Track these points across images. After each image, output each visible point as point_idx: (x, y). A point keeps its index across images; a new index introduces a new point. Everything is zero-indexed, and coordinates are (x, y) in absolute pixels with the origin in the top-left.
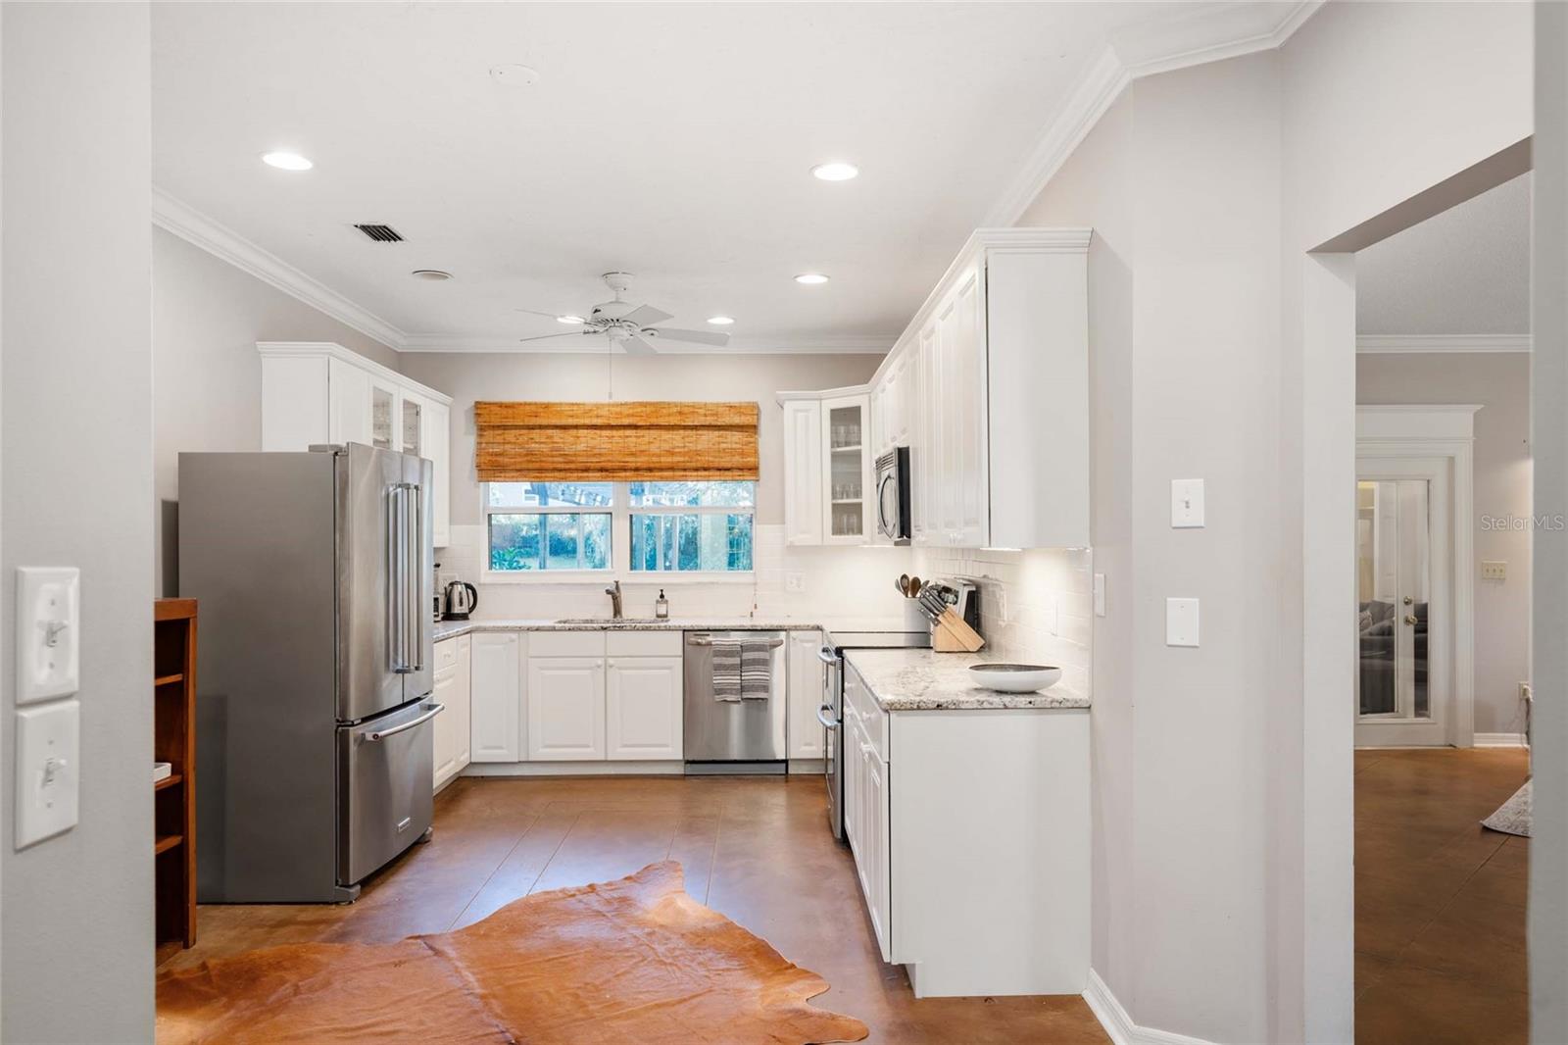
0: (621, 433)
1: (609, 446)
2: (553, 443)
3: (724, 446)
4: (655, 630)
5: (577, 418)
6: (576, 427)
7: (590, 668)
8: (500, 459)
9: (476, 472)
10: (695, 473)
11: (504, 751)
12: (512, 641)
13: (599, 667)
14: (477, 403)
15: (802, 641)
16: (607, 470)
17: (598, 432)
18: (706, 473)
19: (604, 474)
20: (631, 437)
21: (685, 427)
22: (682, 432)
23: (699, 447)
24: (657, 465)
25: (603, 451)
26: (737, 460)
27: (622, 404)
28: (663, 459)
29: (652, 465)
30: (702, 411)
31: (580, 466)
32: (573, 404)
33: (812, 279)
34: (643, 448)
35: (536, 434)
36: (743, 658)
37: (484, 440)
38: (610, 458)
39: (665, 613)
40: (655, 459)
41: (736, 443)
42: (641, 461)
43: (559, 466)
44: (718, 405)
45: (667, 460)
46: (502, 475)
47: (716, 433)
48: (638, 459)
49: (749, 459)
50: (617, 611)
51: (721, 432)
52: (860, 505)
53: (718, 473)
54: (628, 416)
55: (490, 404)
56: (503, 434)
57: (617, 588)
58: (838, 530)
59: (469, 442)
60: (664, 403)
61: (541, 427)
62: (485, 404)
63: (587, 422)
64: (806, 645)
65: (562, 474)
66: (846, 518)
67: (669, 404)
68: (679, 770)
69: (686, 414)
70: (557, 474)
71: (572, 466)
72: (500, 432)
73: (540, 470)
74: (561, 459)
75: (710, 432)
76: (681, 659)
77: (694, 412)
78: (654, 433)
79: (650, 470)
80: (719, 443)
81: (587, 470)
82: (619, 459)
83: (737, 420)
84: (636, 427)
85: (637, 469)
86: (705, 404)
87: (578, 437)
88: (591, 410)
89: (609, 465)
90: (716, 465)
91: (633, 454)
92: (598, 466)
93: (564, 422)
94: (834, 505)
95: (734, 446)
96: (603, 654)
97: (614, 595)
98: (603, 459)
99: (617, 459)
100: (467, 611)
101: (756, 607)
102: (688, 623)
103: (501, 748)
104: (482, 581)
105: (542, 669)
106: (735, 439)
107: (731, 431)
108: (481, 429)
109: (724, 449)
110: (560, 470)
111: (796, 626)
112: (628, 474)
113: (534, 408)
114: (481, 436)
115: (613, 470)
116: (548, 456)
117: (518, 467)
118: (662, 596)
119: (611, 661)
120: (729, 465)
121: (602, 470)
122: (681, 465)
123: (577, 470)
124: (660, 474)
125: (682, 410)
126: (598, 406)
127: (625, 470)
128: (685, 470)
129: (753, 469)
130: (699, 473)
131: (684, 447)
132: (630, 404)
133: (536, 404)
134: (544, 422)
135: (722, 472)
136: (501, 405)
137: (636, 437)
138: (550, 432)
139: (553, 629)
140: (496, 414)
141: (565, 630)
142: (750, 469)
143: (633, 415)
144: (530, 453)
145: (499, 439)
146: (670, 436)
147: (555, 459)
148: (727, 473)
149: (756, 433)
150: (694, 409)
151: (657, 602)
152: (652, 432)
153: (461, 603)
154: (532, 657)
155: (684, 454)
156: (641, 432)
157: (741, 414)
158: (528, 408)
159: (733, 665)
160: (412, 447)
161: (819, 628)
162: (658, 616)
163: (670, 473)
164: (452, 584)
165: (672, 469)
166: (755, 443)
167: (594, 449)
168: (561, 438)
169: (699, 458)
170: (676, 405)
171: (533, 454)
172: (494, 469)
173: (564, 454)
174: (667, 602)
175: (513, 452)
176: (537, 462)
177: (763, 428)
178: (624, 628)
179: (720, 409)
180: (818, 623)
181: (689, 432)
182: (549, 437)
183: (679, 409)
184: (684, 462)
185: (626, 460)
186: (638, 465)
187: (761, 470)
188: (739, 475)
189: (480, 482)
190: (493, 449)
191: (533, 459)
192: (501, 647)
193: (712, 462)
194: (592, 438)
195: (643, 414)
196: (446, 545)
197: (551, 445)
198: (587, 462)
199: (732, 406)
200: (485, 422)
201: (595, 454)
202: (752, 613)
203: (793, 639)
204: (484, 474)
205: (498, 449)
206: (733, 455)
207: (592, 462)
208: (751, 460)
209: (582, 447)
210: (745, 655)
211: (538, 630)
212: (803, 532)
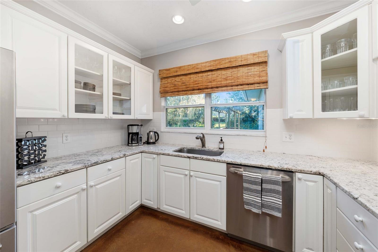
0: (206, 74)
1: (202, 80)
3: (250, 73)
4: (212, 161)
6: (190, 74)
7: (184, 175)
8: (166, 89)
10: (236, 87)
11: (152, 203)
12: (154, 158)
13: (186, 175)
14: (160, 70)
16: (201, 89)
17: (198, 75)
18: (242, 87)
19: (200, 91)
20: (210, 75)
22: (231, 70)
23: (238, 75)
24: (220, 85)
25: (199, 82)
26: (257, 79)
28: (222, 83)
29: (218, 86)
30: (240, 59)
31: (191, 88)
32: (189, 65)
34: (214, 79)
35: (177, 79)
36: (263, 187)
38: (202, 85)
39: (223, 147)
40: (219, 83)
41: (256, 72)
42: (214, 84)
43: (184, 89)
45: (224, 83)
46: (167, 94)
47: (247, 68)
50: (203, 145)
51: (249, 68)
53: (247, 86)
54: (209, 66)
55: (163, 70)
56: (167, 80)
57: (203, 136)
58: (324, 109)
59: (158, 85)
60: (223, 59)
61: (179, 76)
62: (162, 70)
63: (193, 71)
64: (309, 183)
65: (185, 92)
67: (225, 59)
69: (232, 62)
70: (184, 92)
71: (188, 89)
72: (166, 80)
73: (178, 91)
74: (185, 87)
75: (244, 68)
76: (226, 178)
77: (236, 60)
78: (219, 72)
79: (217, 87)
80: (248, 72)
81: (193, 90)
84: (212, 71)
85: (212, 88)
86: (242, 56)
87: (190, 78)
88: (195, 67)
89: (201, 87)
90: (247, 83)
91: (210, 82)
92: (197, 88)
93: (186, 73)
95: (255, 73)
96: (189, 169)
97: (202, 139)
98: (199, 85)
99: (205, 84)
100: (154, 141)
101: (266, 147)
102: (230, 160)
103: (151, 201)
104: (162, 131)
105: (165, 171)
106: (256, 69)
107: (254, 66)
108: (162, 79)
109: (250, 75)
110: (185, 91)
111: (301, 171)
113: (176, 69)
114: (161, 82)
116: (181, 86)
117: (171, 91)
118: (222, 140)
119: (192, 173)
120: (253, 82)
121: (199, 89)
124: (221, 89)
125: (230, 60)
126: (197, 64)
127: (208, 89)
128: (232, 86)
130: (239, 87)
131: (232, 76)
132: (210, 61)
133: (177, 68)
134: (179, 73)
135: (249, 86)
136: (166, 70)
137: (212, 75)
138: (181, 77)
139: (169, 155)
140: (165, 73)
141: (173, 156)
142: (264, 83)
143: (210, 66)
144: (175, 85)
145: (166, 82)
146: (226, 72)
147: (183, 87)
148: (252, 86)
149: (266, 66)
150: (236, 59)
151: (220, 142)
153: (152, 138)
156: (213, 73)
157: (259, 57)
158: (174, 69)
159: (257, 190)
161: (320, 174)
162: (220, 149)
164: (150, 132)
165: (226, 86)
166: (266, 70)
167: (196, 81)
168: (185, 79)
169: (238, 80)
170: (228, 59)
171: (176, 86)
172: (165, 93)
173: (186, 85)
174: (223, 143)
175: (170, 86)
176: (177, 89)
177: (270, 63)
178: (198, 158)
179: (248, 57)
180: (322, 171)
181: (234, 70)
182: (181, 79)
183: (229, 60)
184: (232, 83)
185: (208, 84)
186: (213, 86)
187: (270, 83)
188: (258, 86)
189: (161, 97)
190: (164, 86)
191: (176, 88)
192: (151, 160)
193: (245, 81)
194: (195, 78)
195: (214, 65)
196: (152, 118)
197: (182, 82)
198: (194, 87)
199: (254, 55)
200: (162, 77)
201: (196, 84)
202: (264, 150)
203: (300, 179)
204: (162, 94)
205: (166, 85)
206: (255, 77)
207: (195, 87)
208: (264, 79)
209: (192, 81)
210: (265, 186)
211: (163, 154)
212: (299, 111)
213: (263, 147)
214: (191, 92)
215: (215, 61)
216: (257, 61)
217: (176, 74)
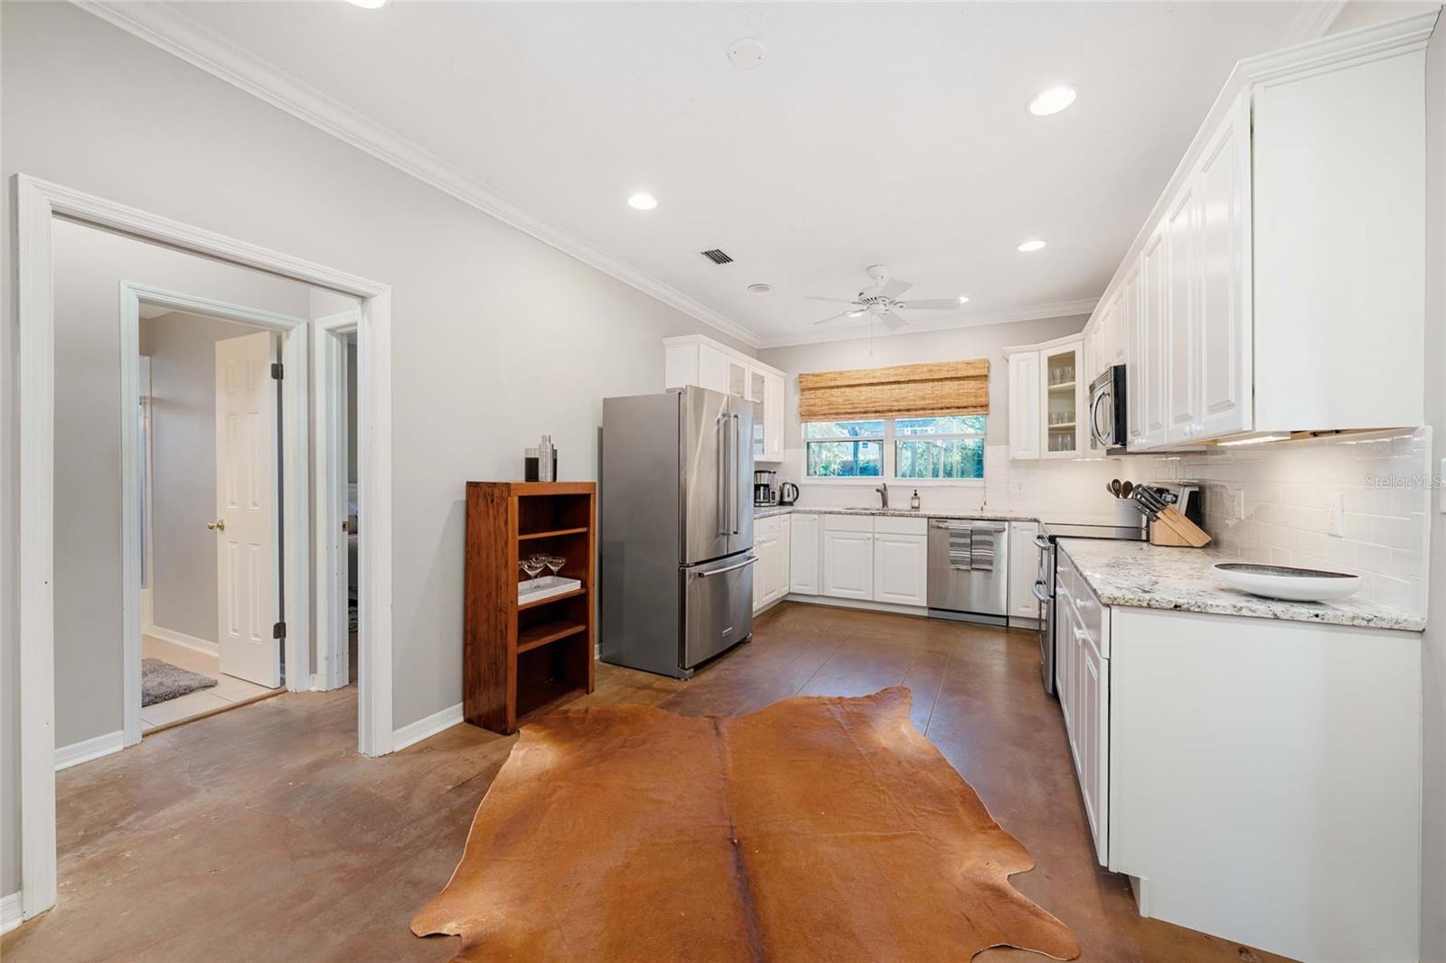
0: (889, 387)
1: (881, 396)
2: (845, 396)
3: (961, 391)
4: (908, 516)
5: (861, 379)
6: (860, 385)
7: (864, 540)
8: (813, 408)
9: (799, 417)
10: (940, 411)
11: (809, 588)
12: (815, 519)
13: (869, 539)
14: (800, 375)
15: (1022, 530)
16: (879, 412)
17: (874, 387)
18: (949, 411)
19: (878, 414)
20: (895, 389)
21: (933, 380)
22: (931, 384)
23: (944, 393)
24: (913, 407)
25: (877, 400)
26: (972, 401)
27: (890, 368)
28: (917, 403)
29: (910, 407)
30: (946, 369)
31: (862, 410)
32: (857, 371)
33: (1032, 246)
34: (903, 396)
35: (835, 391)
37: (804, 397)
38: (881, 404)
39: (917, 505)
40: (911, 403)
41: (971, 389)
42: (903, 405)
43: (848, 411)
44: (958, 363)
45: (920, 403)
46: (814, 418)
47: (956, 383)
48: (901, 404)
50: (885, 503)
51: (960, 382)
52: (1073, 428)
53: (957, 410)
54: (894, 375)
55: (807, 374)
56: (815, 392)
57: (885, 488)
58: (1053, 448)
59: (795, 399)
60: (918, 365)
61: (838, 387)
62: (804, 374)
63: (867, 381)
64: (1025, 533)
66: (1061, 437)
67: (922, 365)
68: (925, 613)
69: (934, 371)
70: (847, 416)
71: (857, 410)
72: (812, 392)
73: (837, 414)
74: (850, 406)
75: (952, 382)
76: (926, 538)
77: (939, 369)
78: (912, 386)
79: (908, 410)
80: (958, 389)
81: (867, 412)
84: (899, 382)
85: (899, 410)
86: (948, 364)
87: (861, 392)
88: (869, 374)
89: (880, 409)
90: (956, 405)
91: (897, 401)
92: (873, 409)
93: (851, 383)
94: (1050, 429)
95: (969, 391)
96: (872, 531)
97: (883, 492)
98: (877, 404)
99: (887, 404)
100: (792, 500)
101: (985, 504)
102: (931, 513)
103: (809, 585)
104: (802, 483)
105: (832, 538)
106: (971, 386)
107: (968, 380)
108: (803, 390)
109: (962, 393)
110: (850, 413)
111: (1017, 518)
112: (894, 414)
113: (833, 376)
114: (802, 395)
115: (883, 412)
116: (842, 405)
117: (824, 412)
118: (916, 494)
119: (877, 536)
120: (966, 404)
121: (876, 412)
122: (931, 406)
123: (860, 412)
124: (915, 413)
126: (874, 370)
127: (891, 411)
128: (933, 409)
129: (985, 406)
130: (944, 411)
131: (933, 393)
132: (896, 367)
133: (835, 373)
134: (839, 383)
135: (961, 410)
136: (813, 375)
137: (899, 389)
138: (843, 390)
139: (840, 513)
140: (811, 381)
141: (849, 514)
142: (982, 406)
143: (897, 375)
144: (831, 403)
145: (813, 396)
146: (923, 387)
147: (846, 406)
148: (964, 410)
149: (987, 381)
150: (938, 367)
151: (912, 498)
152: (910, 385)
153: (789, 496)
154: (826, 530)
155: (933, 399)
156: (902, 386)
157: (974, 368)
158: (830, 375)
159: (966, 544)
161: (1035, 520)
162: (913, 508)
163: (922, 412)
164: (784, 484)
165: (924, 409)
166: (987, 387)
167: (871, 398)
168: (851, 393)
169: (944, 401)
170: (927, 365)
171: (833, 404)
172: (810, 415)
173: (852, 403)
174: (919, 498)
175: (821, 403)
176: (835, 409)
177: (992, 377)
178: (886, 514)
179: (959, 366)
180: (1036, 517)
181: (937, 383)
182: (842, 393)
183: (929, 368)
184: (933, 404)
185: (891, 405)
186: (901, 408)
187: (991, 406)
188: (975, 411)
189: (801, 423)
190: (809, 402)
191: (832, 407)
192: (807, 523)
193: (954, 402)
194: (870, 392)
195: (903, 373)
196: (782, 460)
197: (844, 398)
198: (867, 407)
199: (967, 364)
200: (804, 386)
201: (872, 402)
202: (982, 508)
203: (1015, 528)
204: (804, 418)
205: (812, 402)
206: (970, 397)
207: (870, 407)
208: (982, 400)
209: (863, 398)
210: (974, 538)
211: (830, 513)
212: (1025, 450)
213: (981, 504)
214: (862, 415)
215: (904, 367)
216: (972, 373)
217: (833, 384)
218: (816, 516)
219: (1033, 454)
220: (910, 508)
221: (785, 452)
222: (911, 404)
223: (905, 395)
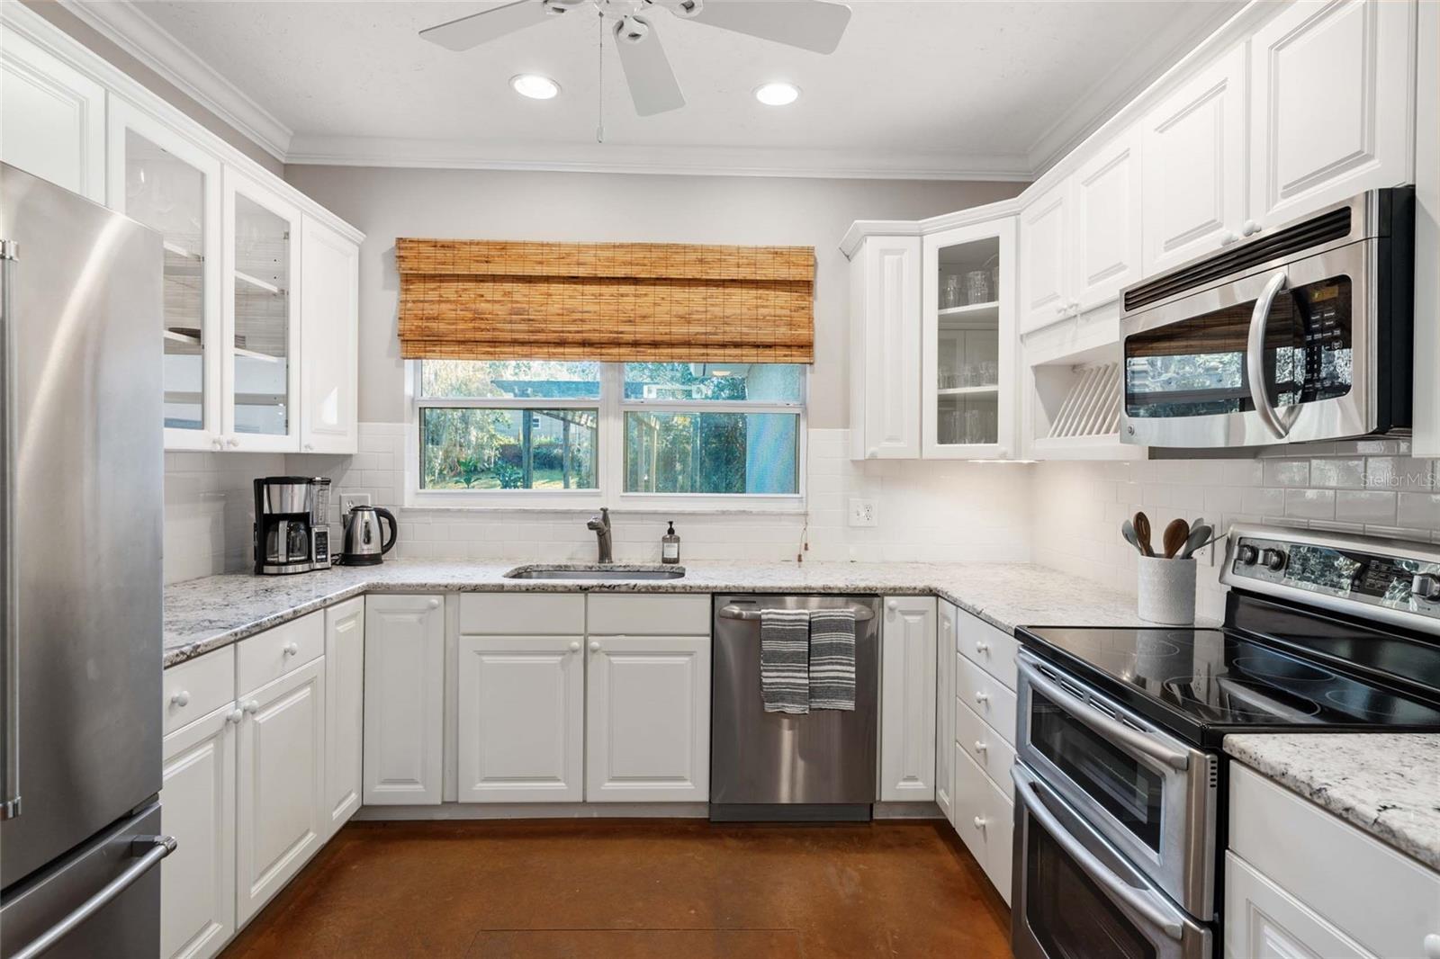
0: (613, 289)
1: (596, 308)
2: (512, 302)
3: (762, 311)
4: (667, 592)
5: (549, 264)
6: (548, 279)
7: (563, 653)
8: (433, 325)
9: (397, 344)
10: (721, 351)
11: (419, 788)
12: (433, 608)
13: (574, 651)
14: (400, 240)
15: (904, 613)
16: (592, 344)
17: (579, 287)
18: (737, 351)
19: (587, 350)
20: (627, 295)
21: (708, 283)
22: (702, 289)
23: (728, 312)
24: (666, 338)
25: (586, 316)
26: (783, 333)
27: (614, 246)
28: (674, 329)
29: (658, 338)
30: (733, 260)
31: (552, 337)
32: (542, 245)
34: (645, 311)
35: (487, 289)
36: (814, 642)
37: (409, 297)
38: (597, 327)
39: (676, 556)
40: (662, 329)
41: (782, 308)
42: (643, 331)
43: (521, 337)
44: (757, 250)
45: (680, 331)
46: (437, 349)
47: (753, 292)
48: (639, 329)
49: (800, 331)
50: (605, 552)
51: (760, 292)
53: (754, 351)
54: (624, 263)
55: (419, 242)
56: (440, 287)
57: (605, 519)
59: (388, 300)
60: (677, 246)
61: (495, 278)
62: (411, 241)
63: (564, 271)
64: (910, 619)
65: (526, 350)
67: (685, 247)
68: (700, 815)
69: (708, 263)
70: (518, 349)
72: (433, 285)
73: (494, 343)
74: (523, 327)
75: (744, 291)
76: (708, 639)
77: (720, 260)
78: (662, 290)
79: (655, 344)
80: (757, 307)
81: (562, 343)
82: (611, 328)
83: (784, 273)
84: (635, 281)
85: (635, 344)
86: (739, 248)
87: (549, 295)
88: (568, 255)
89: (595, 337)
90: (752, 340)
91: (630, 322)
92: (578, 337)
93: (529, 271)
94: (941, 399)
95: (779, 312)
96: (583, 631)
97: (601, 529)
98: (586, 327)
99: (608, 328)
100: (378, 552)
101: (806, 549)
102: (720, 580)
103: (412, 782)
104: (407, 505)
105: (481, 653)
106: (780, 302)
107: (775, 289)
108: (408, 279)
109: (764, 317)
110: (523, 343)
111: (895, 589)
112: (623, 350)
113: (483, 250)
114: (405, 290)
115: (601, 344)
116: (505, 321)
117: (460, 337)
118: (671, 531)
119: (594, 642)
120: (771, 339)
121: (584, 344)
122: (702, 339)
123: (547, 343)
124: (669, 351)
125: (703, 255)
126: (580, 248)
127: (618, 344)
128: (706, 346)
129: (806, 346)
130: (728, 351)
131: (706, 312)
132: (628, 246)
133: (488, 243)
134: (497, 269)
135: (760, 350)
136: (435, 244)
137: (636, 296)
138: (508, 286)
139: (500, 589)
140: (428, 258)
141: (521, 591)
142: (802, 347)
143: (631, 264)
144: (478, 316)
145: (433, 296)
146: (686, 295)
147: (515, 327)
148: (768, 352)
149: (810, 294)
150: (722, 253)
151: (664, 539)
152: (659, 289)
153: (368, 540)
154: (464, 635)
155: (706, 323)
156: (642, 289)
157: (790, 263)
158: (474, 248)
159: (795, 653)
160: (275, 289)
161: (929, 592)
162: (665, 561)
163: (684, 351)
164: (355, 510)
165: (688, 344)
166: (809, 308)
167: (573, 312)
168: (525, 296)
169: (727, 329)
170: (694, 249)
171: (482, 319)
172: (426, 341)
173: (530, 320)
174: (678, 540)
175: (453, 315)
176: (488, 330)
177: (821, 286)
178: (617, 589)
179: (760, 257)
180: (934, 584)
181: (713, 290)
182: (506, 294)
183: (699, 255)
184: (706, 334)
185: (620, 330)
186: (638, 337)
187: (817, 348)
188: (785, 356)
189: (404, 359)
190: (423, 310)
191: (483, 326)
192: (413, 618)
193: (747, 334)
194: (571, 297)
195: (646, 261)
196: (353, 450)
197: (510, 305)
198: (562, 332)
199: (776, 253)
200: (411, 269)
201: (575, 320)
202: (800, 556)
203: (892, 609)
204: (410, 346)
205: (431, 310)
206: (778, 326)
207: (570, 332)
208: (802, 333)
209: (555, 308)
210: (818, 638)
211: (476, 589)
212: (890, 439)
213: (797, 548)
214: (553, 350)
215: (646, 248)
217: (483, 269)
218: (435, 600)
219: (903, 448)
220: (658, 564)
221: (359, 429)
222: (660, 332)
223: (649, 311)
